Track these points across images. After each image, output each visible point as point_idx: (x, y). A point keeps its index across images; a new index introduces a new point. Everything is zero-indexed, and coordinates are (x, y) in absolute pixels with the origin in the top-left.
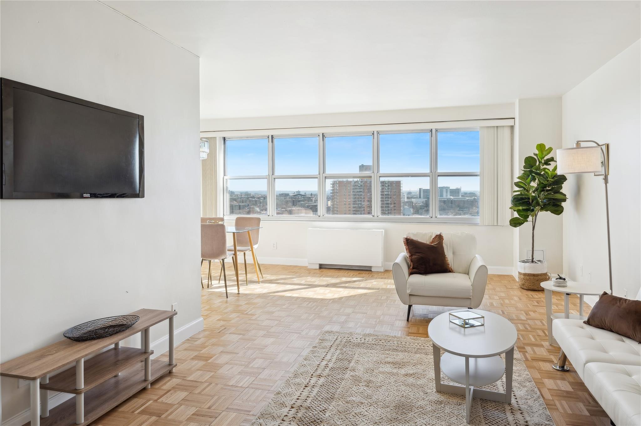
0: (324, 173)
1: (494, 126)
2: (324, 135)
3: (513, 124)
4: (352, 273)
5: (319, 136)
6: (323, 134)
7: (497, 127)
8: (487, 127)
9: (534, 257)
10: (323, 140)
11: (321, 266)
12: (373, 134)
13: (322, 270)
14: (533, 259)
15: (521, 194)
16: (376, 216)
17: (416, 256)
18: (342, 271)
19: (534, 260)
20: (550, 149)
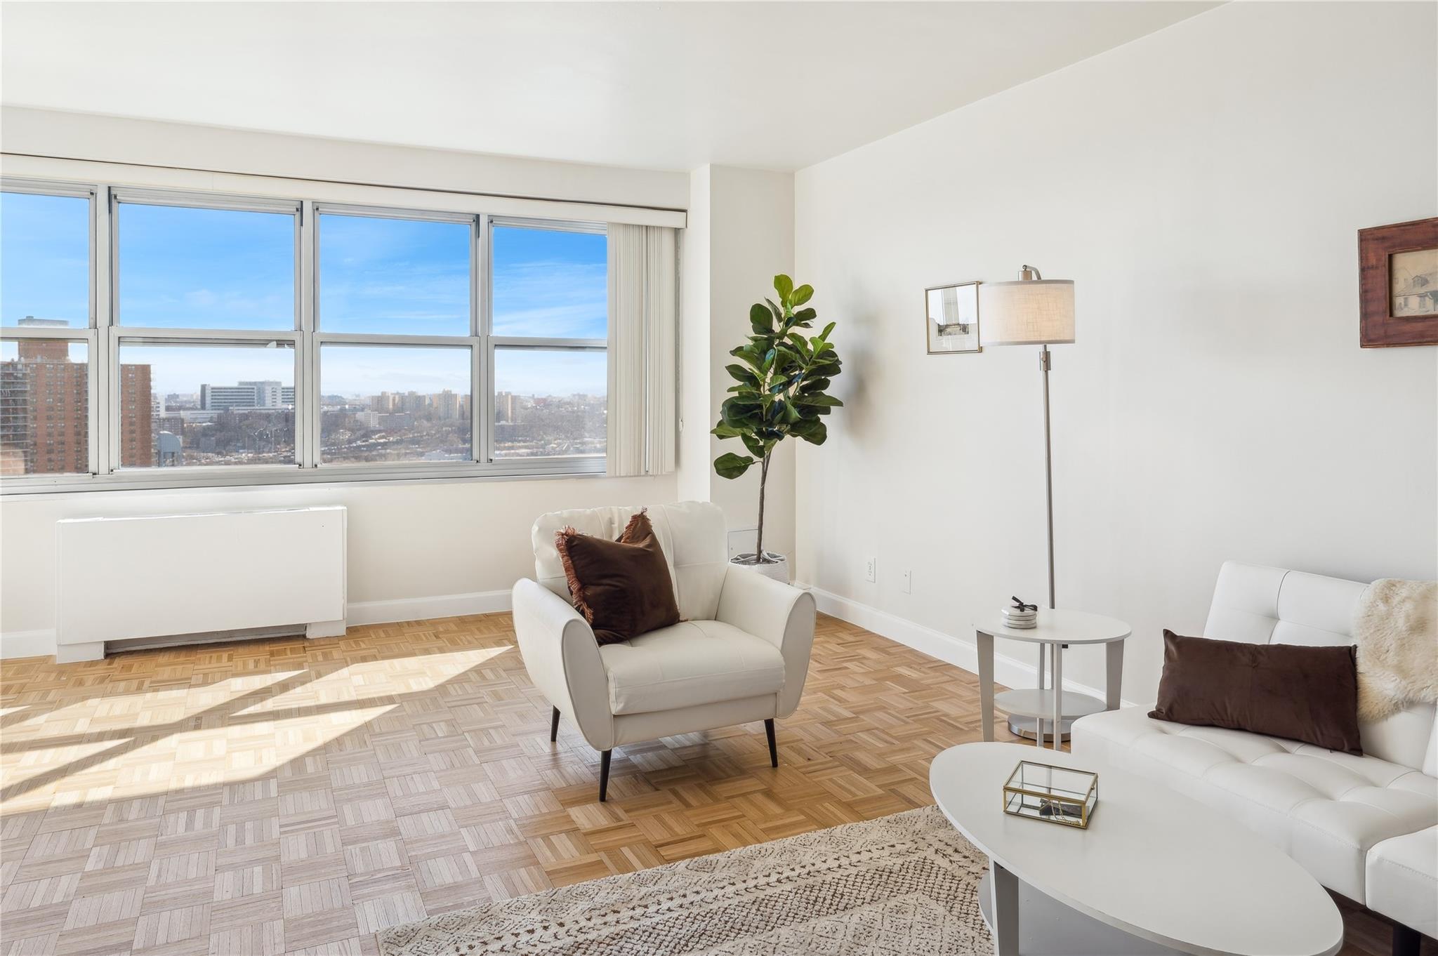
0: (111, 323)
1: (642, 226)
2: (113, 192)
3: (680, 225)
4: (246, 657)
5: (92, 194)
6: (109, 188)
7: (647, 226)
8: (626, 225)
9: (762, 548)
10: (110, 211)
11: (113, 651)
12: (297, 210)
13: (118, 663)
14: (760, 552)
15: (741, 397)
16: (308, 463)
17: (599, 589)
18: (203, 656)
19: (765, 554)
20: (807, 292)
